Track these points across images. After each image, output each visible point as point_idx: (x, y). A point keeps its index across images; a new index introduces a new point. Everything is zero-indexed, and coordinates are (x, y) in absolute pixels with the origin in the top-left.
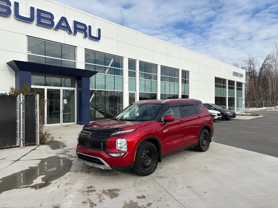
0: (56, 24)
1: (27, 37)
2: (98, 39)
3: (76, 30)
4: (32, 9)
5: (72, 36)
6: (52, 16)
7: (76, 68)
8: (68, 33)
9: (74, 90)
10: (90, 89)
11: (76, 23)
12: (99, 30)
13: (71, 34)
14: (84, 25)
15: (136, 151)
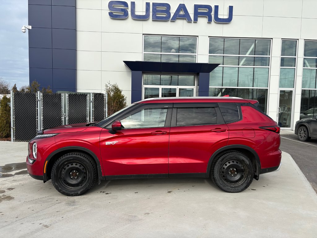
0: (172, 15)
1: (143, 35)
2: (229, 20)
3: (197, 14)
4: (148, 4)
5: (193, 24)
6: (168, 6)
7: (196, 62)
8: (188, 22)
9: (193, 89)
10: (210, 87)
11: (197, 7)
12: (231, 8)
13: (191, 22)
14: (209, 7)
15: (47, 162)
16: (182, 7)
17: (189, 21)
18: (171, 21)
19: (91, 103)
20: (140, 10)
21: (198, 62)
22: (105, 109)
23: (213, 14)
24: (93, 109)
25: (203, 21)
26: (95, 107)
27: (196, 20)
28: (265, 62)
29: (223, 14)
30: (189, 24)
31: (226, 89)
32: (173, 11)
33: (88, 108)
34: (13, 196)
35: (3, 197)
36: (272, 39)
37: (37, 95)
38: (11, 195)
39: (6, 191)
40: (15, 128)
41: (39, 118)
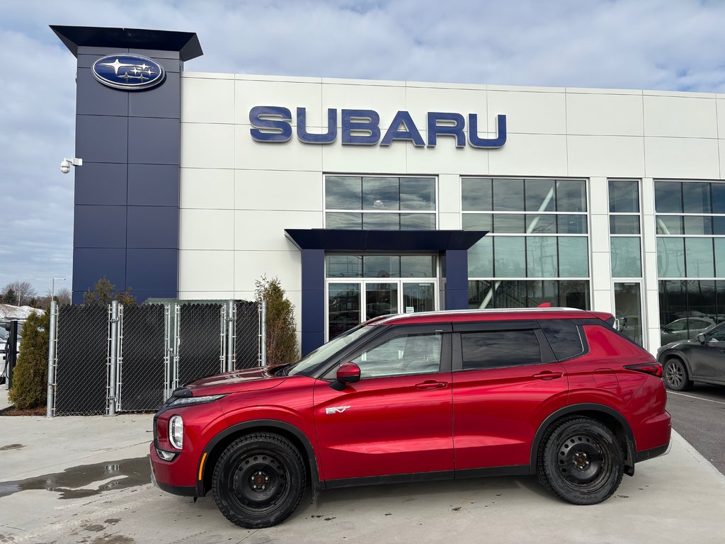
0: (383, 133)
1: (324, 175)
2: (498, 143)
3: (434, 132)
4: (332, 113)
5: (425, 153)
6: (374, 116)
7: (437, 229)
8: (416, 147)
9: (433, 284)
10: (469, 279)
11: (433, 117)
12: (502, 120)
13: (423, 147)
14: (458, 117)
15: (205, 454)
16: (403, 117)
17: (419, 143)
18: (381, 146)
19: (231, 323)
20: (317, 125)
21: (441, 229)
22: (260, 335)
23: (466, 130)
24: (235, 337)
25: (446, 145)
26: (239, 331)
27: (432, 143)
28: (580, 225)
29: (487, 130)
30: (419, 151)
31: (502, 281)
32: (385, 125)
33: (223, 335)
34: (130, 536)
35: (106, 539)
36: (588, 178)
37: (111, 310)
38: (121, 534)
39: (105, 525)
40: (57, 386)
41: (113, 361)
